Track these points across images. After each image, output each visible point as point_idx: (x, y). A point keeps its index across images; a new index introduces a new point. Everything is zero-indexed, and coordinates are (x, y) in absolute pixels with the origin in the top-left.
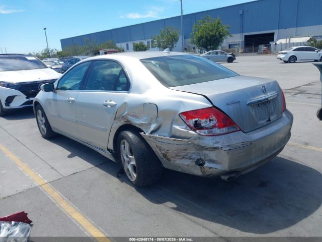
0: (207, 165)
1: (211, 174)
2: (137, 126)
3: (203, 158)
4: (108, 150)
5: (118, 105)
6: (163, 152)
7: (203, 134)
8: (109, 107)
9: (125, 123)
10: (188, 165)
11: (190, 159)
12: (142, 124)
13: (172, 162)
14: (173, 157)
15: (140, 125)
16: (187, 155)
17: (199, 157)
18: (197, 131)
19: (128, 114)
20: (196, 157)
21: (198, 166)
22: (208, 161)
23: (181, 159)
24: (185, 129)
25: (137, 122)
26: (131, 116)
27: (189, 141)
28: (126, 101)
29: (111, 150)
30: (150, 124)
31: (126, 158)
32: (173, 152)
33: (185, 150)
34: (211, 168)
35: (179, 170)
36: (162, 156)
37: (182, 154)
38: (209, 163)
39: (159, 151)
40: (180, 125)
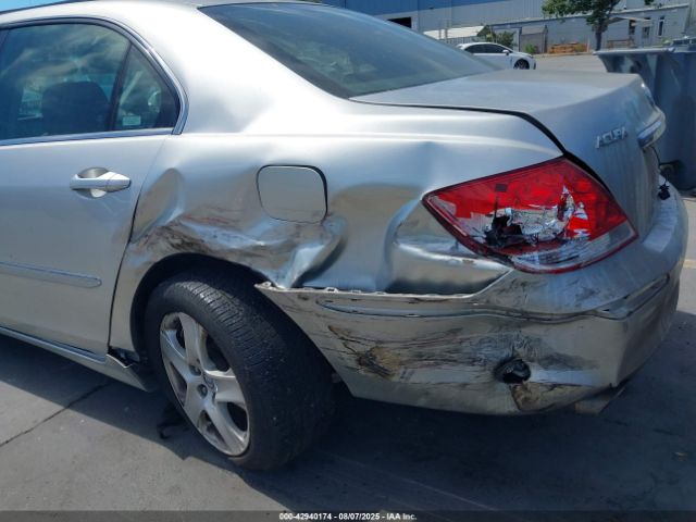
0: (537, 375)
1: (552, 405)
2: (232, 259)
3: (522, 352)
4: (113, 351)
5: (137, 184)
6: (359, 348)
7: (538, 267)
8: (98, 194)
9: (175, 251)
10: (464, 385)
11: (473, 361)
12: (258, 248)
13: (395, 379)
14: (401, 364)
15: (244, 253)
16: (457, 351)
17: (507, 352)
18: (515, 259)
19: (187, 217)
20: (495, 352)
21: (503, 386)
22: (539, 361)
23: (437, 364)
24: (453, 252)
25: (229, 243)
26: (199, 222)
27: (474, 300)
28: (174, 163)
29: (127, 353)
30: (290, 247)
31: (189, 377)
32: (406, 345)
33: (454, 332)
34: (554, 386)
35: (422, 402)
36: (352, 364)
37: (438, 349)
38: (546, 368)
39: (339, 345)
40: (427, 242)
